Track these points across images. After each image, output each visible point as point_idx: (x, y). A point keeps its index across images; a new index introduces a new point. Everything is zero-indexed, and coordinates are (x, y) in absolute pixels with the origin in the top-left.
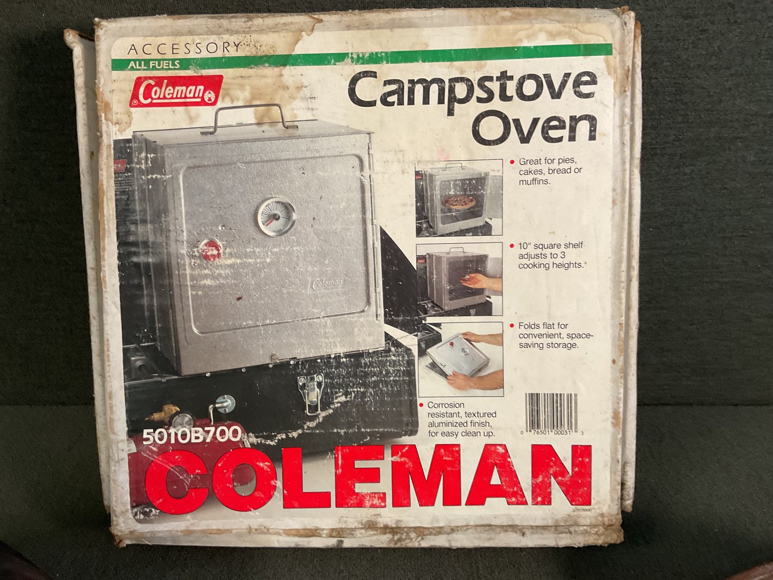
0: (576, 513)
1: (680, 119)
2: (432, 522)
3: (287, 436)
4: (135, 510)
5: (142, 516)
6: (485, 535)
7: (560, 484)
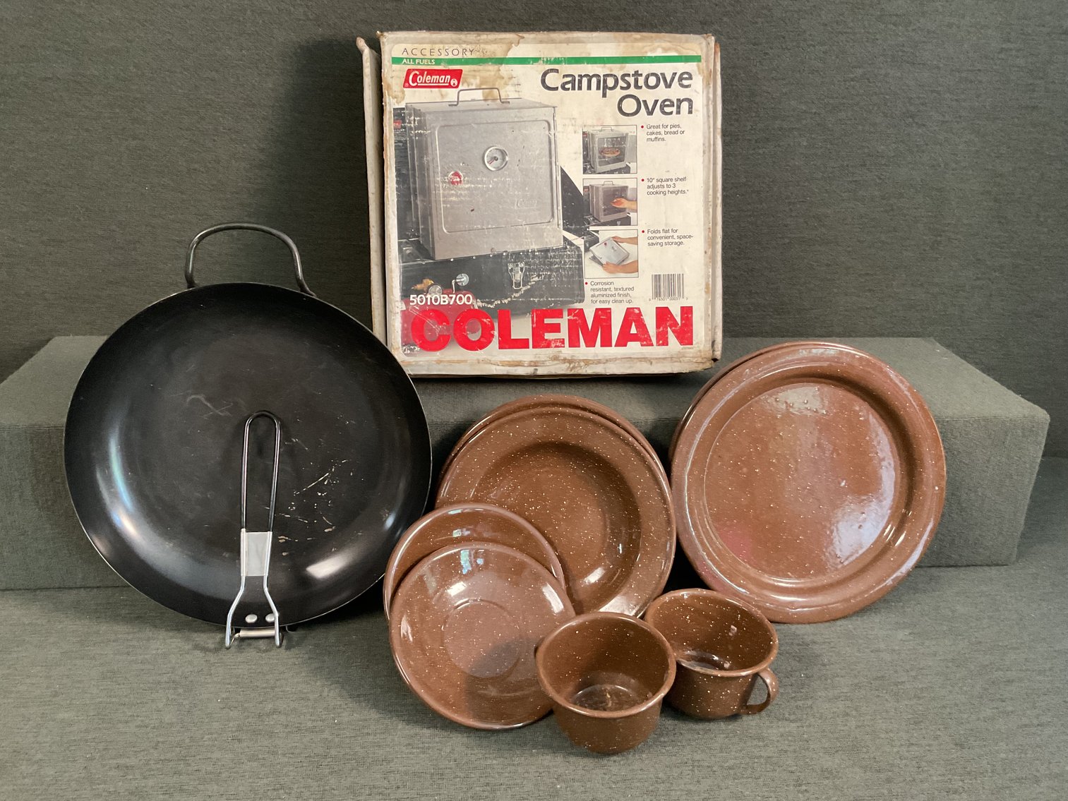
0: (684, 350)
1: (754, 115)
2: (594, 356)
3: (501, 302)
4: (404, 348)
5: (409, 352)
6: (627, 365)
7: (673, 331)
